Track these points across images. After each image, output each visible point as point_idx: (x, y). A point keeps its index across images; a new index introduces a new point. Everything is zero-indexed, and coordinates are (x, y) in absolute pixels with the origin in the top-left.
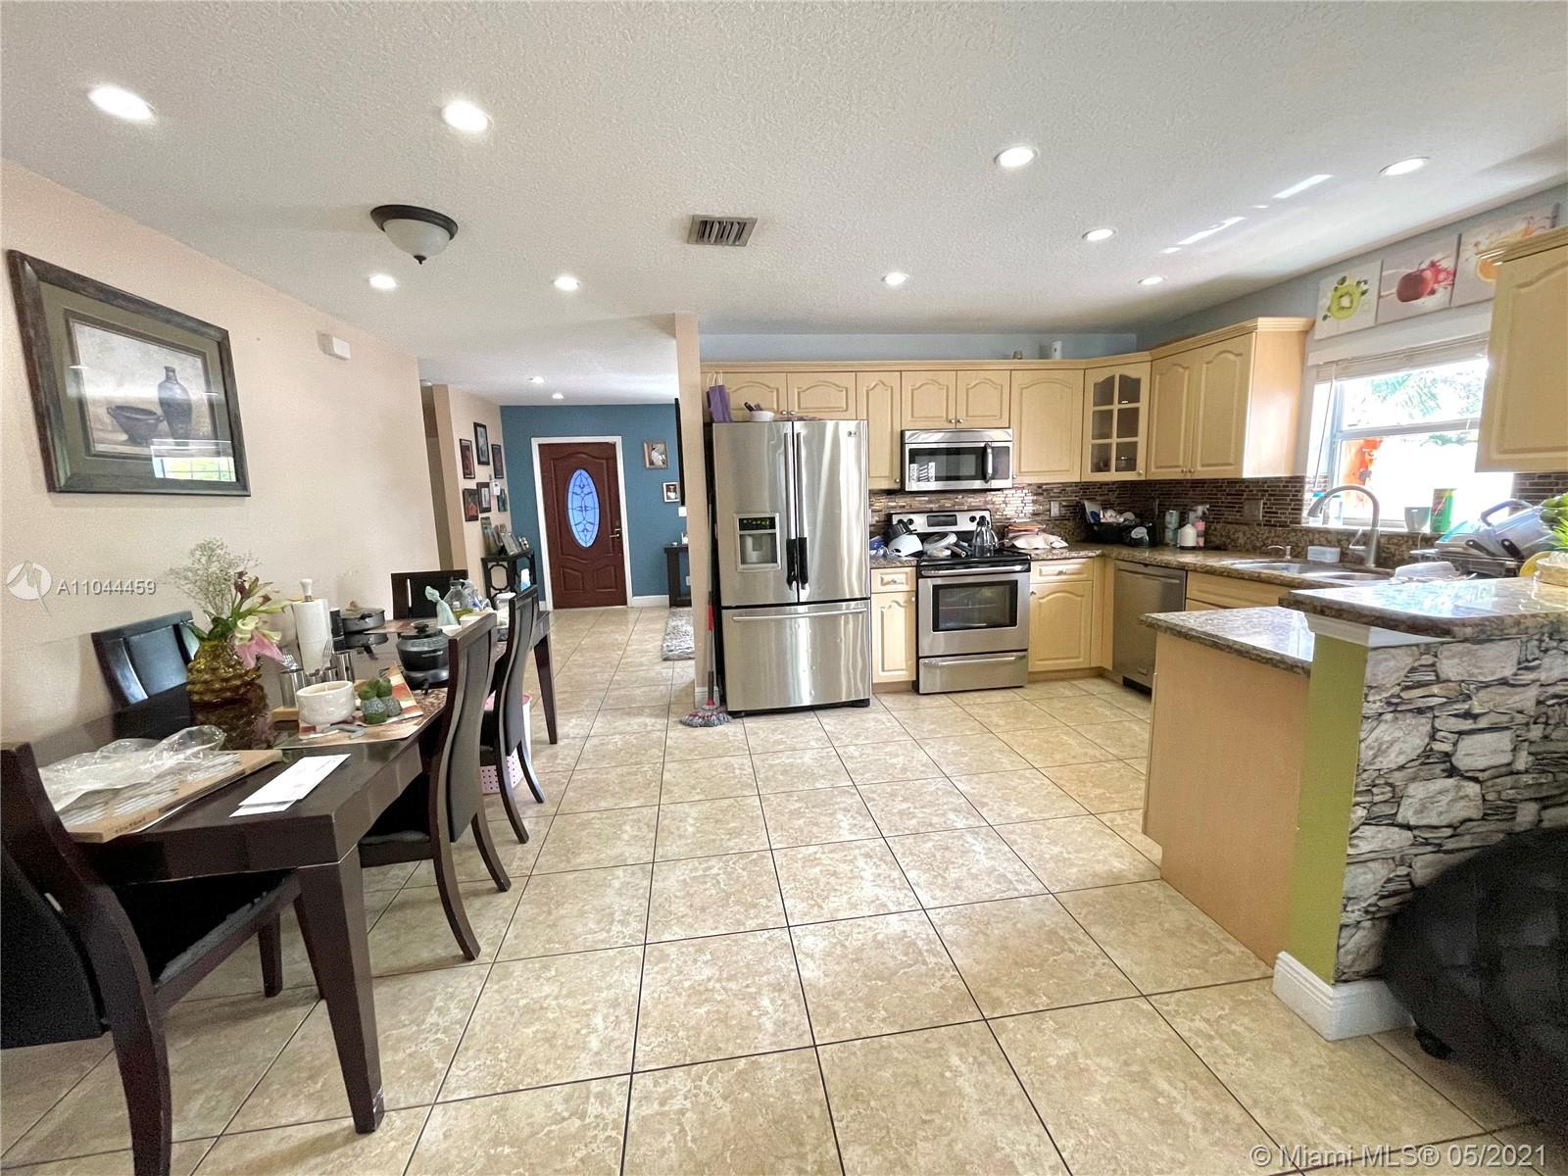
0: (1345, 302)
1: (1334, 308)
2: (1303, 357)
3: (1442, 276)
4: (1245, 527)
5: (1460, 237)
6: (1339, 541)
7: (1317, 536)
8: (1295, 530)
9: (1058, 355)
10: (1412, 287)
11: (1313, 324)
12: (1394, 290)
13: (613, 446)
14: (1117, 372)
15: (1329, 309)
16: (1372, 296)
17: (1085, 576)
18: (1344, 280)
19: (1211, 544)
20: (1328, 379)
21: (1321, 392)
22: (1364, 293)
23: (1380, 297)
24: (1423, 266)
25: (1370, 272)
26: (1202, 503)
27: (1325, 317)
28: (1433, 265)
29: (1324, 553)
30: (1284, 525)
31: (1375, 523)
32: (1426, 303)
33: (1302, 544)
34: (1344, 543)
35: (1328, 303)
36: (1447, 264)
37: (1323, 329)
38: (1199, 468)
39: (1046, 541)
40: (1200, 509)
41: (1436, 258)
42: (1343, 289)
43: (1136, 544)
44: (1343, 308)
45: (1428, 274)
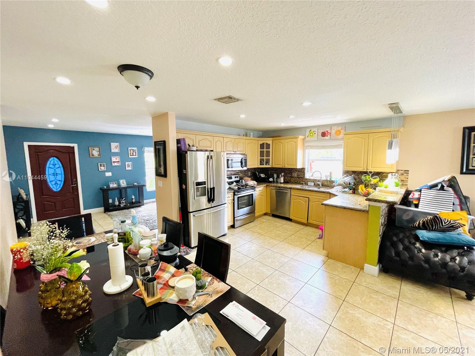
0: (311, 134)
1: (309, 135)
2: (304, 144)
3: (329, 134)
4: (293, 178)
5: (331, 128)
6: (313, 181)
7: (309, 180)
8: (304, 179)
9: (252, 136)
10: (324, 134)
11: (305, 137)
12: (320, 134)
13: (73, 148)
14: (265, 142)
15: (308, 135)
16: (316, 134)
17: (263, 191)
18: (311, 130)
19: (285, 182)
20: (309, 149)
21: (307, 151)
22: (315, 134)
23: (318, 135)
24: (325, 131)
25: (316, 130)
26: (283, 173)
27: (308, 137)
28: (327, 131)
29: (311, 184)
30: (301, 178)
31: (321, 178)
32: (326, 138)
33: (306, 182)
34: (314, 182)
35: (308, 134)
36: (329, 131)
37: (307, 139)
38: (286, 165)
39: (253, 182)
40: (283, 174)
41: (327, 130)
42: (311, 132)
43: (271, 182)
44: (311, 136)
45: (326, 133)
